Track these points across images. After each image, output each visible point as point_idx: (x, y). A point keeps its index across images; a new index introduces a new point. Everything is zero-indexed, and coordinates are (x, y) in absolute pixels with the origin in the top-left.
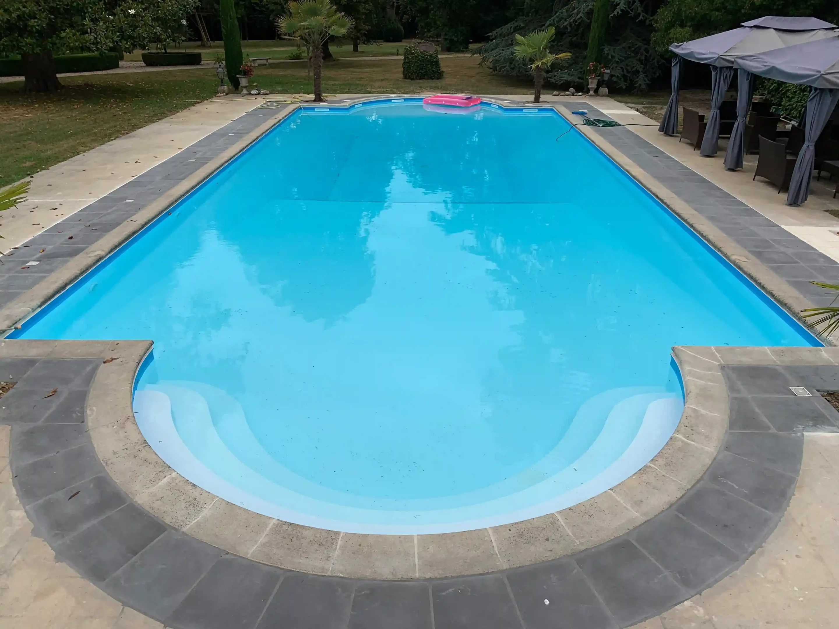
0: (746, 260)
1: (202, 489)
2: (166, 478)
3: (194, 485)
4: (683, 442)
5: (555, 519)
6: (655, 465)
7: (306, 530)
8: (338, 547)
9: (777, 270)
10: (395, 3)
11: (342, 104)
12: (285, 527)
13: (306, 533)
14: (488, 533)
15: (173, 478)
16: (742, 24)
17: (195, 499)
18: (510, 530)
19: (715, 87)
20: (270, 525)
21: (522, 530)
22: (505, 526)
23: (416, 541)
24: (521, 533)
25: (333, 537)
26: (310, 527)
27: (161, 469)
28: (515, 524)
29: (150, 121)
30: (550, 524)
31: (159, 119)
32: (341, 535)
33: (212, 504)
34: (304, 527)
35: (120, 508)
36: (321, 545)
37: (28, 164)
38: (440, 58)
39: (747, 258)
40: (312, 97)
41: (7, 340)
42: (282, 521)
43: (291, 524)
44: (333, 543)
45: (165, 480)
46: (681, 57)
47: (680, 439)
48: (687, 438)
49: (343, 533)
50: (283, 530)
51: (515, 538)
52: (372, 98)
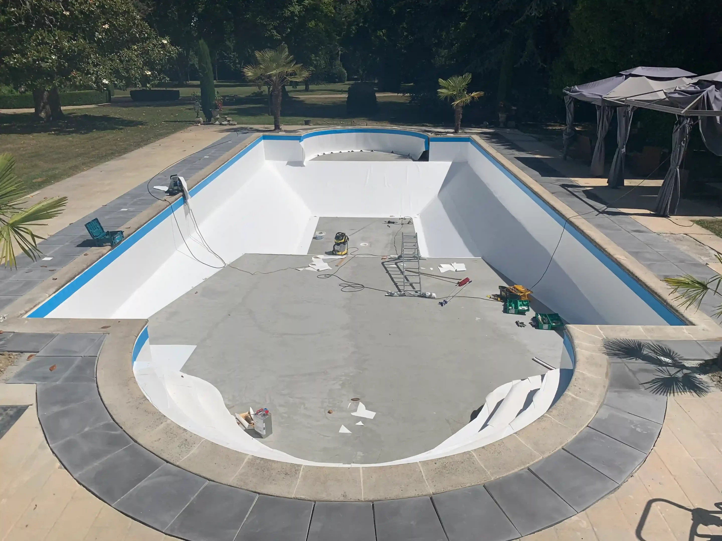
0: (626, 259)
1: (191, 433)
2: (162, 425)
3: (185, 430)
4: (572, 397)
5: (471, 455)
6: (550, 415)
7: (275, 463)
8: (300, 476)
9: (649, 267)
10: (340, 52)
11: (297, 133)
12: (258, 461)
13: (274, 465)
14: (418, 465)
15: (168, 424)
16: (620, 72)
17: (186, 440)
18: (436, 463)
19: (600, 121)
20: (246, 460)
21: (445, 464)
22: (432, 460)
23: (361, 471)
24: (444, 466)
25: (296, 469)
26: (278, 461)
27: (158, 417)
28: (440, 459)
29: (138, 145)
30: (467, 459)
31: (146, 145)
32: (302, 467)
33: (200, 444)
34: (273, 461)
35: (125, 447)
36: (286, 474)
37: (39, 180)
38: (378, 97)
39: (626, 257)
40: (272, 127)
41: (30, 318)
42: (255, 457)
43: (263, 458)
44: (296, 473)
45: (162, 426)
46: (573, 98)
47: (570, 396)
48: (576, 395)
49: (304, 465)
50: (257, 464)
51: (439, 470)
52: (322, 129)
